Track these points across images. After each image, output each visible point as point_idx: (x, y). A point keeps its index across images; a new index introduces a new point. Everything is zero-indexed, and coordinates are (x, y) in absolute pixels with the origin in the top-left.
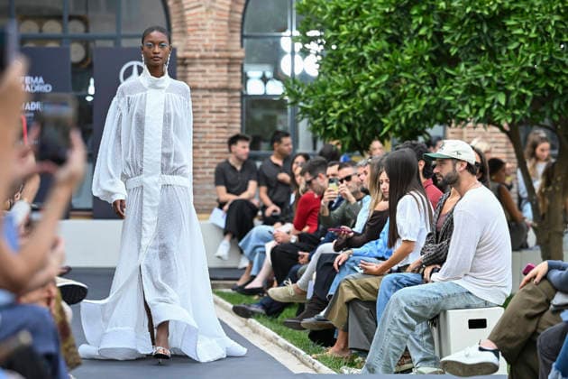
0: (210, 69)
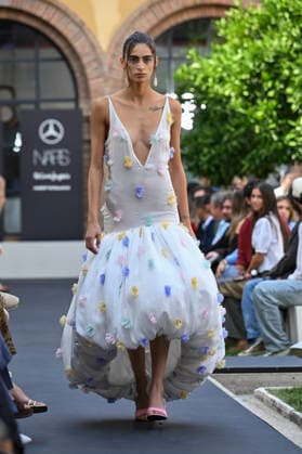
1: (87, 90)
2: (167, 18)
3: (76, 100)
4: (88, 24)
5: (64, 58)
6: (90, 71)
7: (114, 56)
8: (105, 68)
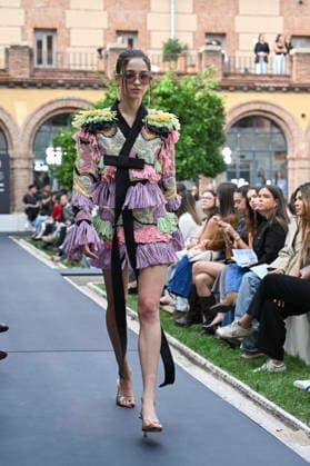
0: (22, 161)
1: (12, 144)
2: (50, 113)
3: (7, 150)
4: (13, 115)
6: (14, 137)
7: (25, 130)
8: (20, 136)
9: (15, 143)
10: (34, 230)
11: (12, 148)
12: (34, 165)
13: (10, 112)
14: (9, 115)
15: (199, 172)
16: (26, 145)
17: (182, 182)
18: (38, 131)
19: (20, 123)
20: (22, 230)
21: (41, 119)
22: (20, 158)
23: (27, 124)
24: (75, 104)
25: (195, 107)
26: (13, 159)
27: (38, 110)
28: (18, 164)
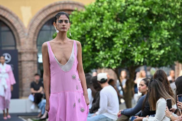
3: (15, 46)
4: (20, 18)
5: (11, 30)
7: (30, 29)
8: (26, 34)
9: (22, 40)
10: (39, 111)
11: (20, 45)
12: (38, 58)
13: (17, 14)
14: (17, 18)
15: (174, 60)
16: (31, 42)
17: (161, 69)
18: (41, 30)
19: (26, 24)
20: (29, 111)
21: (43, 20)
22: (26, 52)
23: (31, 25)
24: (70, 7)
25: (170, 7)
26: (20, 54)
27: (40, 13)
28: (25, 58)
